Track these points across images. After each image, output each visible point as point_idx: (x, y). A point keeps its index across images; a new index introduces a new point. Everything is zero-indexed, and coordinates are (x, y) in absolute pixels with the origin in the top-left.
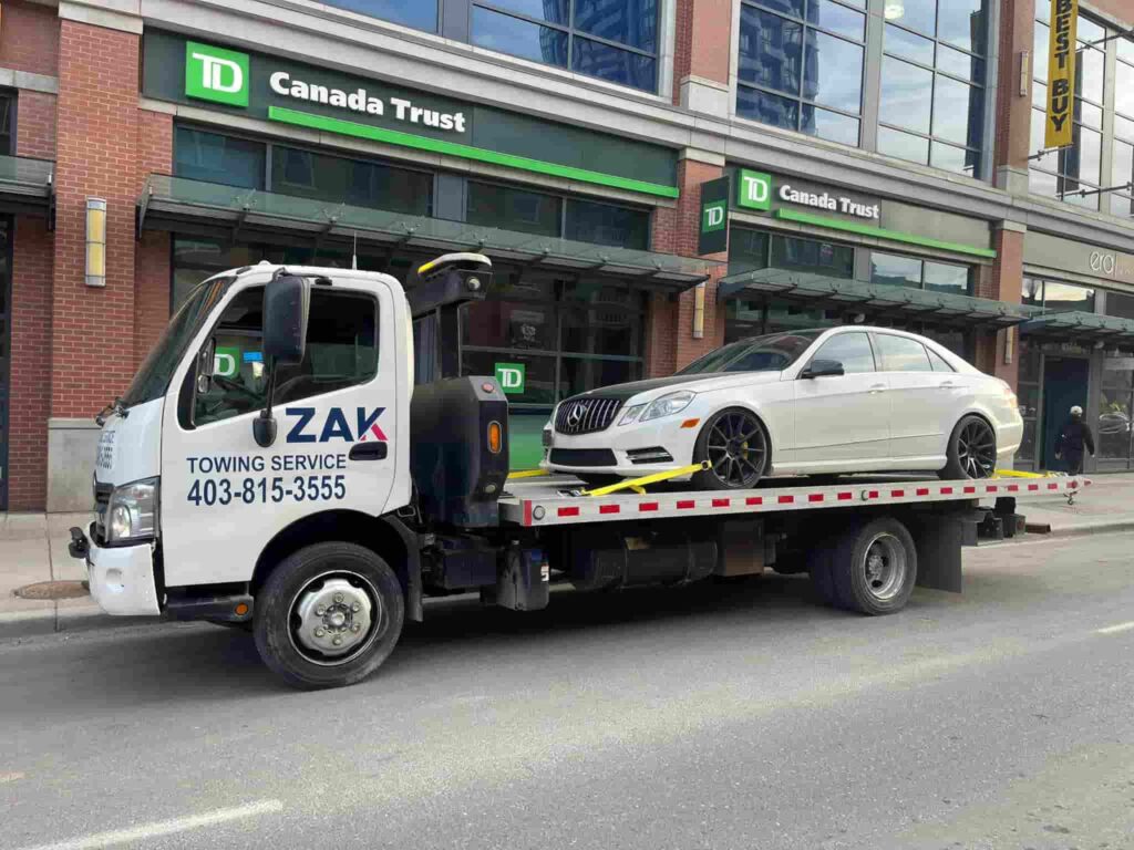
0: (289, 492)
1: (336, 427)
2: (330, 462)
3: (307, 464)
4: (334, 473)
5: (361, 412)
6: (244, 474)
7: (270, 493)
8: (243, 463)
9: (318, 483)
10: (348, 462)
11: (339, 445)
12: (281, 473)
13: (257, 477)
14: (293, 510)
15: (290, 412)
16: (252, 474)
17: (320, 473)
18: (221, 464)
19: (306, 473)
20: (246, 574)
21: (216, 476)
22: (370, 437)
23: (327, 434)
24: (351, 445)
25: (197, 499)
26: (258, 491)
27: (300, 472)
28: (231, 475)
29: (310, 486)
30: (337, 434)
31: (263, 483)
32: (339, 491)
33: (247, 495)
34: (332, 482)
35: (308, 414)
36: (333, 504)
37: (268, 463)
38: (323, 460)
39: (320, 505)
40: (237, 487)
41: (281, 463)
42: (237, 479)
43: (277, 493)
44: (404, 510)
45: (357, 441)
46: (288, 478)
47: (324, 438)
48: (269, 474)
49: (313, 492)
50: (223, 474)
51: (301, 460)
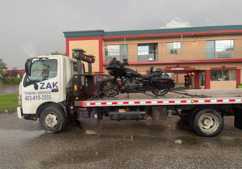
0: (41, 98)
2: (48, 92)
4: (49, 95)
8: (33, 93)
10: (51, 93)
11: (49, 89)
12: (39, 95)
13: (36, 96)
14: (41, 102)
15: (41, 83)
16: (34, 95)
17: (46, 95)
18: (30, 93)
19: (44, 95)
20: (35, 112)
21: (29, 95)
22: (55, 88)
23: (47, 87)
24: (52, 89)
25: (26, 99)
26: (36, 98)
27: (43, 94)
28: (31, 95)
30: (49, 87)
32: (50, 98)
33: (34, 98)
35: (44, 84)
36: (49, 101)
37: (37, 93)
38: (46, 92)
39: (46, 101)
40: (32, 97)
41: (39, 93)
42: (32, 96)
43: (39, 98)
45: (53, 88)
46: (41, 95)
47: (47, 88)
48: (38, 95)
49: (45, 98)
51: (43, 92)
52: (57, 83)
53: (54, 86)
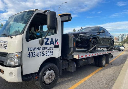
0: (45, 54)
1: (52, 42)
2: (51, 48)
3: (48, 49)
4: (51, 50)
5: (55, 39)
6: (38, 51)
7: (42, 54)
8: (38, 49)
9: (49, 52)
10: (54, 49)
11: (52, 45)
12: (44, 51)
13: (40, 51)
14: (45, 58)
17: (49, 50)
18: (34, 49)
21: (33, 51)
22: (57, 44)
23: (51, 43)
24: (54, 45)
25: (29, 56)
26: (40, 54)
29: (48, 53)
30: (52, 43)
31: (41, 53)
32: (52, 54)
33: (38, 55)
34: (51, 52)
35: (48, 39)
37: (42, 49)
39: (50, 57)
40: (36, 54)
41: (44, 49)
43: (43, 55)
44: (60, 57)
45: (55, 45)
47: (50, 44)
48: (42, 51)
49: (48, 54)
50: (34, 51)
51: (47, 48)
52: (58, 39)
53: (56, 42)
